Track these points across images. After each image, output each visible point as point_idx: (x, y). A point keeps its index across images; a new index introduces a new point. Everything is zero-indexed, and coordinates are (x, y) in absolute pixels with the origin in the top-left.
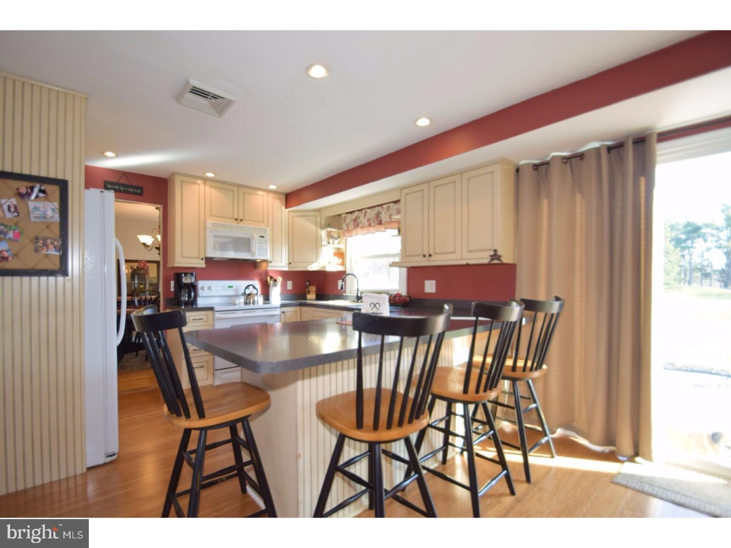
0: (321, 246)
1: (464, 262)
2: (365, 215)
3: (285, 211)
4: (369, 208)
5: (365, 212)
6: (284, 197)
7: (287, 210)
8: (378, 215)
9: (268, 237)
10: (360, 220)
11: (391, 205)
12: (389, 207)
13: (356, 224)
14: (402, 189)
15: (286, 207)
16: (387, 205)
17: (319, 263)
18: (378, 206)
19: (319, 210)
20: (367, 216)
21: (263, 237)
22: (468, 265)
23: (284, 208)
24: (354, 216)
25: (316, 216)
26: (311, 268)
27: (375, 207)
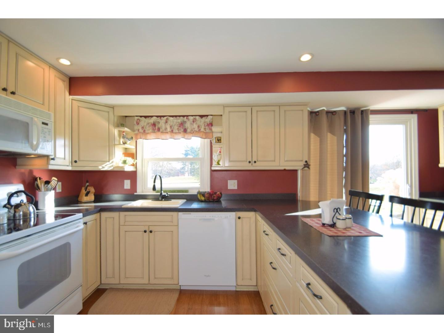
0: (115, 145)
1: (282, 168)
2: (166, 122)
3: (69, 98)
4: (172, 116)
5: (167, 119)
6: (67, 80)
7: (71, 97)
8: (182, 124)
9: (51, 126)
10: (160, 126)
11: (197, 117)
12: (195, 119)
13: (156, 128)
14: (224, 106)
15: (70, 94)
16: (194, 117)
17: (112, 162)
18: (184, 116)
19: (113, 107)
20: (169, 122)
21: (47, 124)
22: (285, 170)
23: (67, 93)
24: (152, 120)
25: (108, 112)
26: (103, 167)
27: (180, 116)
